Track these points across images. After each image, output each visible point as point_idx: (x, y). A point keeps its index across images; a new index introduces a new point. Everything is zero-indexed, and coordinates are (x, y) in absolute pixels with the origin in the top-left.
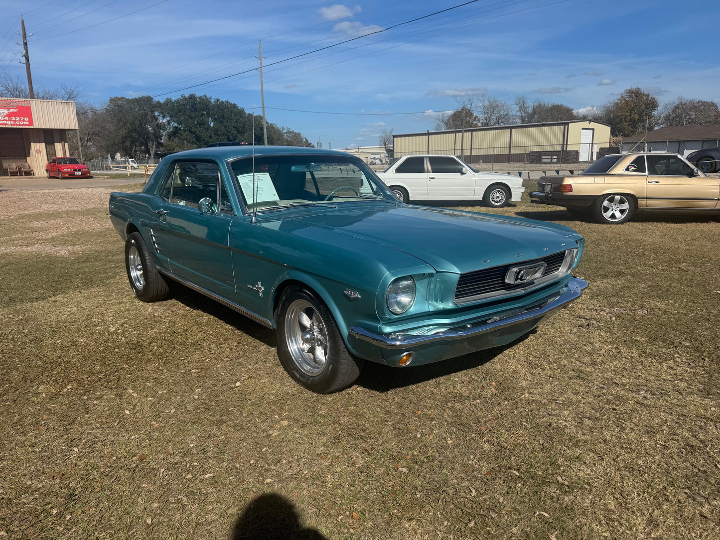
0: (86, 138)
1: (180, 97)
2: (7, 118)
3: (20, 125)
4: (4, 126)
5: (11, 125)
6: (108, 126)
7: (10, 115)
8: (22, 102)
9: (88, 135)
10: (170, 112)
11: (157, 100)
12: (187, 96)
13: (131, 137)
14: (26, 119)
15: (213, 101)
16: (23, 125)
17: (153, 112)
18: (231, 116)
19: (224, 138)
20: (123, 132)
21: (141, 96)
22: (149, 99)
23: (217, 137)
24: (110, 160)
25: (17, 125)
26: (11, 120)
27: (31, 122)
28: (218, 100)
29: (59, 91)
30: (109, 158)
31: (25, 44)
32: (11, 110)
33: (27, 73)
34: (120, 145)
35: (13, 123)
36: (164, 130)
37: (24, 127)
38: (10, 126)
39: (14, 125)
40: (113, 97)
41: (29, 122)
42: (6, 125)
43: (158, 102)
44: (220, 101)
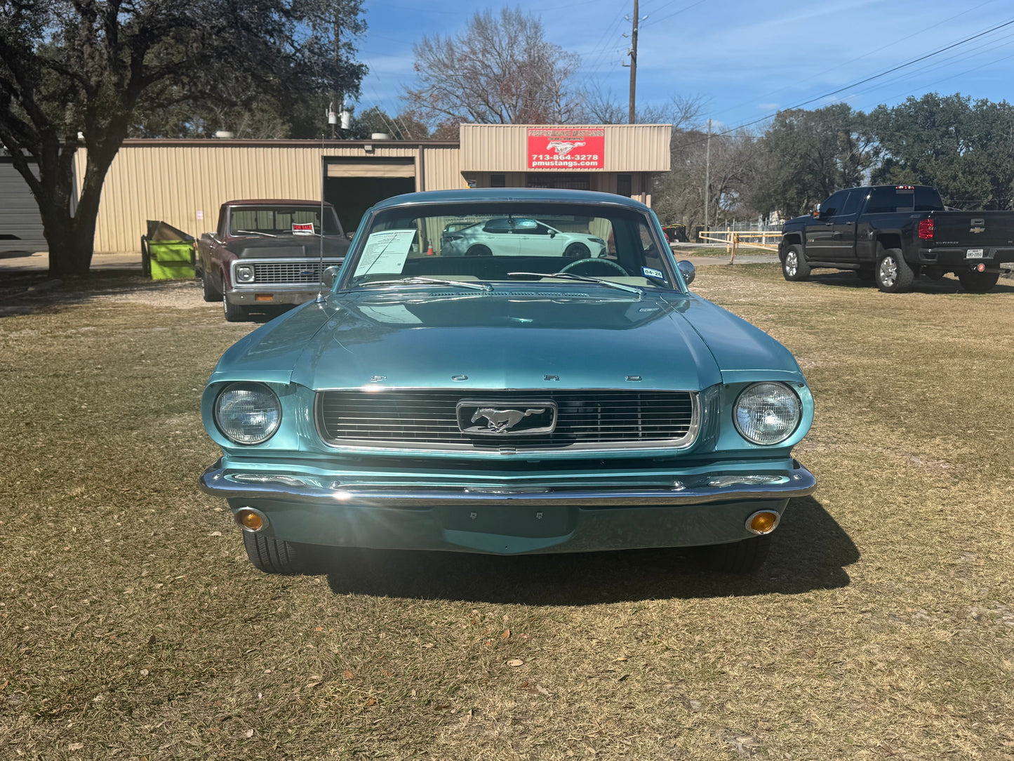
0: (720, 186)
1: (905, 101)
2: (569, 157)
3: (585, 167)
4: (563, 170)
5: (574, 167)
6: (760, 162)
7: (573, 152)
8: (591, 129)
9: (724, 181)
10: (880, 131)
11: (858, 111)
12: (919, 98)
13: (799, 181)
14: (596, 157)
15: (972, 105)
16: (589, 167)
17: (848, 133)
18: (1008, 133)
19: (984, 180)
20: (786, 173)
21: (829, 106)
22: (844, 109)
23: (970, 177)
24: (760, 224)
25: (581, 167)
26: (573, 160)
27: (601, 162)
28: (984, 102)
29: (670, 108)
30: (760, 220)
31: (635, 34)
32: (577, 145)
33: (631, 81)
34: (779, 197)
35: (576, 164)
36: (865, 167)
37: (590, 170)
38: (571, 170)
39: (577, 167)
40: (782, 110)
41: (599, 164)
42: (566, 167)
43: (861, 115)
44: (989, 104)
